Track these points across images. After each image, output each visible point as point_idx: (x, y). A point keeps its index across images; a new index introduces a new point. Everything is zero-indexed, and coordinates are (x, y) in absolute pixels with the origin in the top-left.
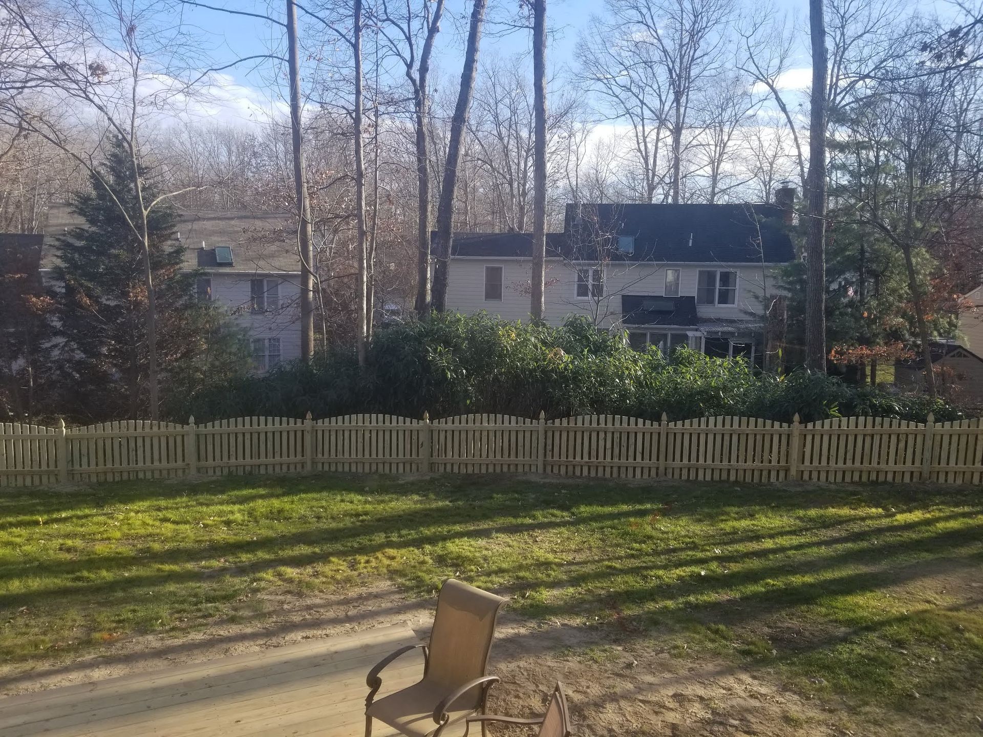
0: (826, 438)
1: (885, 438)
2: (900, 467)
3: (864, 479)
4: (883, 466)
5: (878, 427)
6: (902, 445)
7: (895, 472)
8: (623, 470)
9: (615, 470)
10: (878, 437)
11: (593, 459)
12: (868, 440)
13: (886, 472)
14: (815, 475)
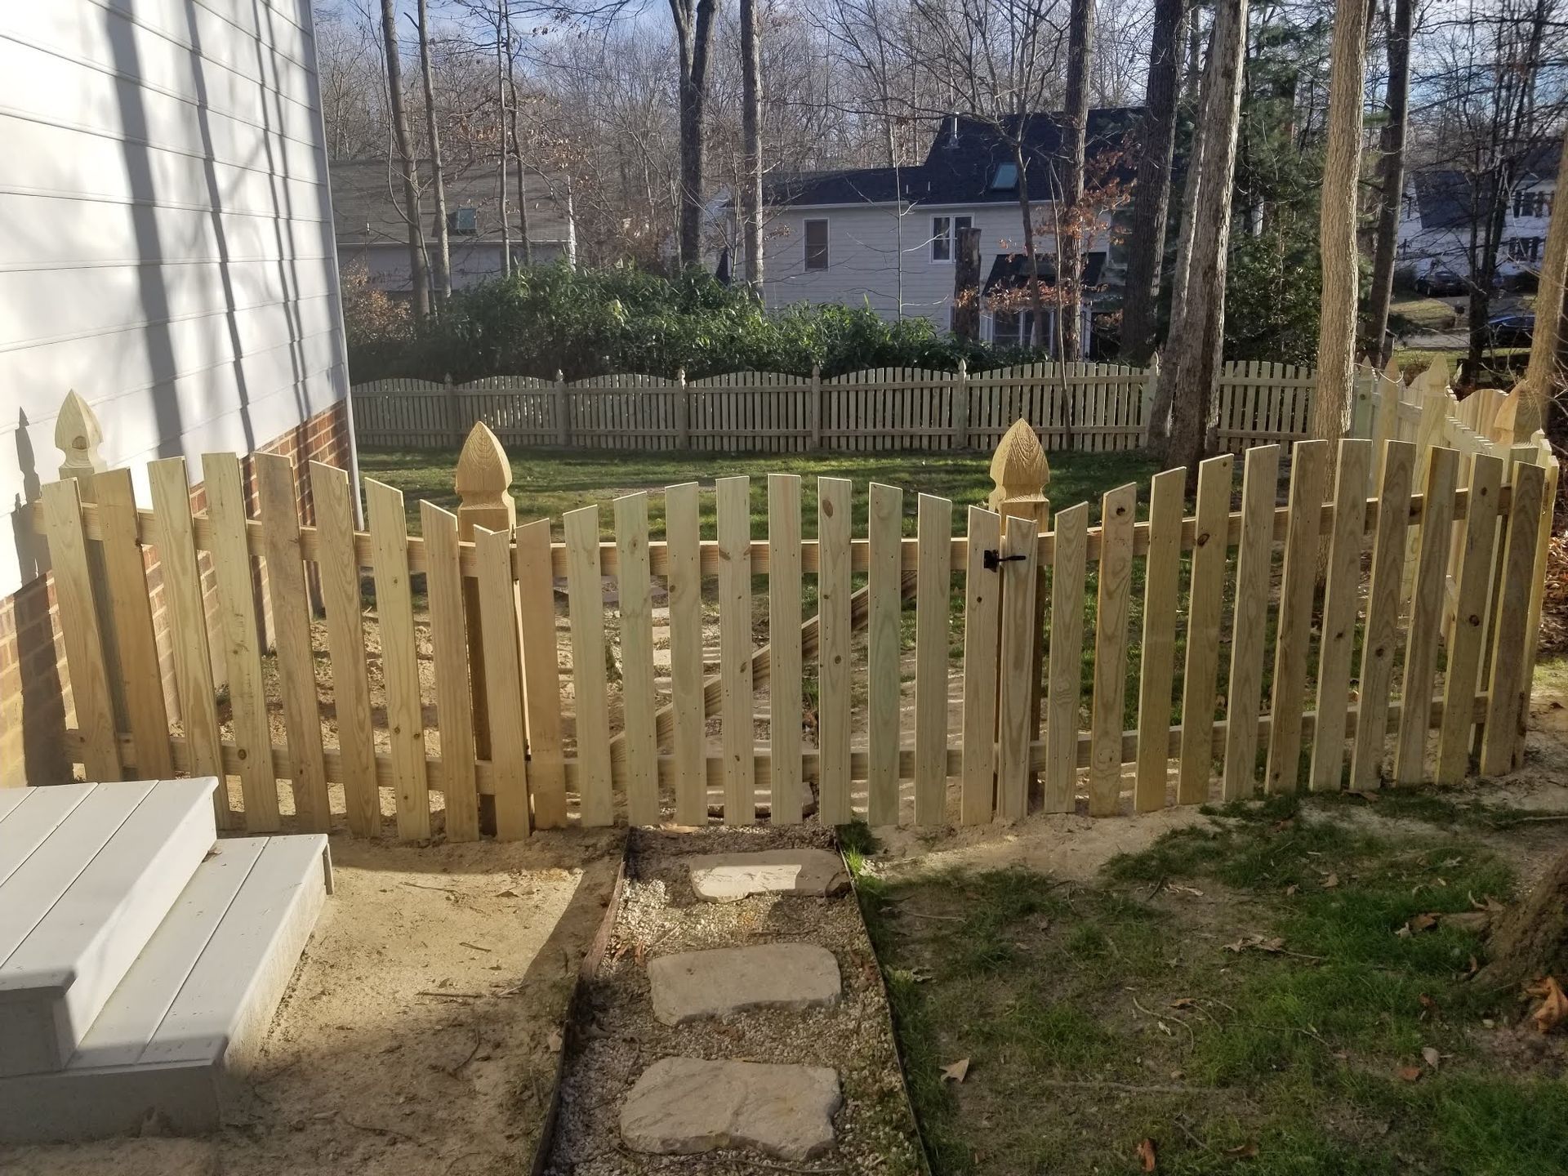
0: (852, 396)
1: (917, 393)
2: (935, 430)
3: (897, 446)
4: (916, 429)
5: (908, 380)
6: (936, 401)
7: (930, 437)
8: (648, 440)
9: (640, 440)
10: (909, 392)
11: (617, 428)
12: (898, 396)
13: (921, 437)
14: (843, 441)
